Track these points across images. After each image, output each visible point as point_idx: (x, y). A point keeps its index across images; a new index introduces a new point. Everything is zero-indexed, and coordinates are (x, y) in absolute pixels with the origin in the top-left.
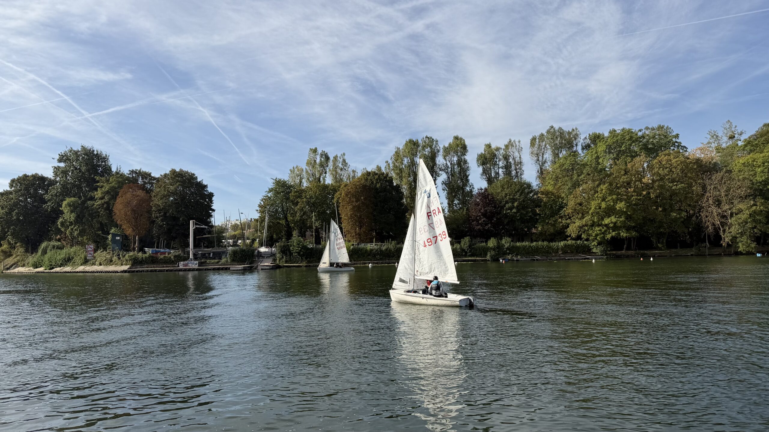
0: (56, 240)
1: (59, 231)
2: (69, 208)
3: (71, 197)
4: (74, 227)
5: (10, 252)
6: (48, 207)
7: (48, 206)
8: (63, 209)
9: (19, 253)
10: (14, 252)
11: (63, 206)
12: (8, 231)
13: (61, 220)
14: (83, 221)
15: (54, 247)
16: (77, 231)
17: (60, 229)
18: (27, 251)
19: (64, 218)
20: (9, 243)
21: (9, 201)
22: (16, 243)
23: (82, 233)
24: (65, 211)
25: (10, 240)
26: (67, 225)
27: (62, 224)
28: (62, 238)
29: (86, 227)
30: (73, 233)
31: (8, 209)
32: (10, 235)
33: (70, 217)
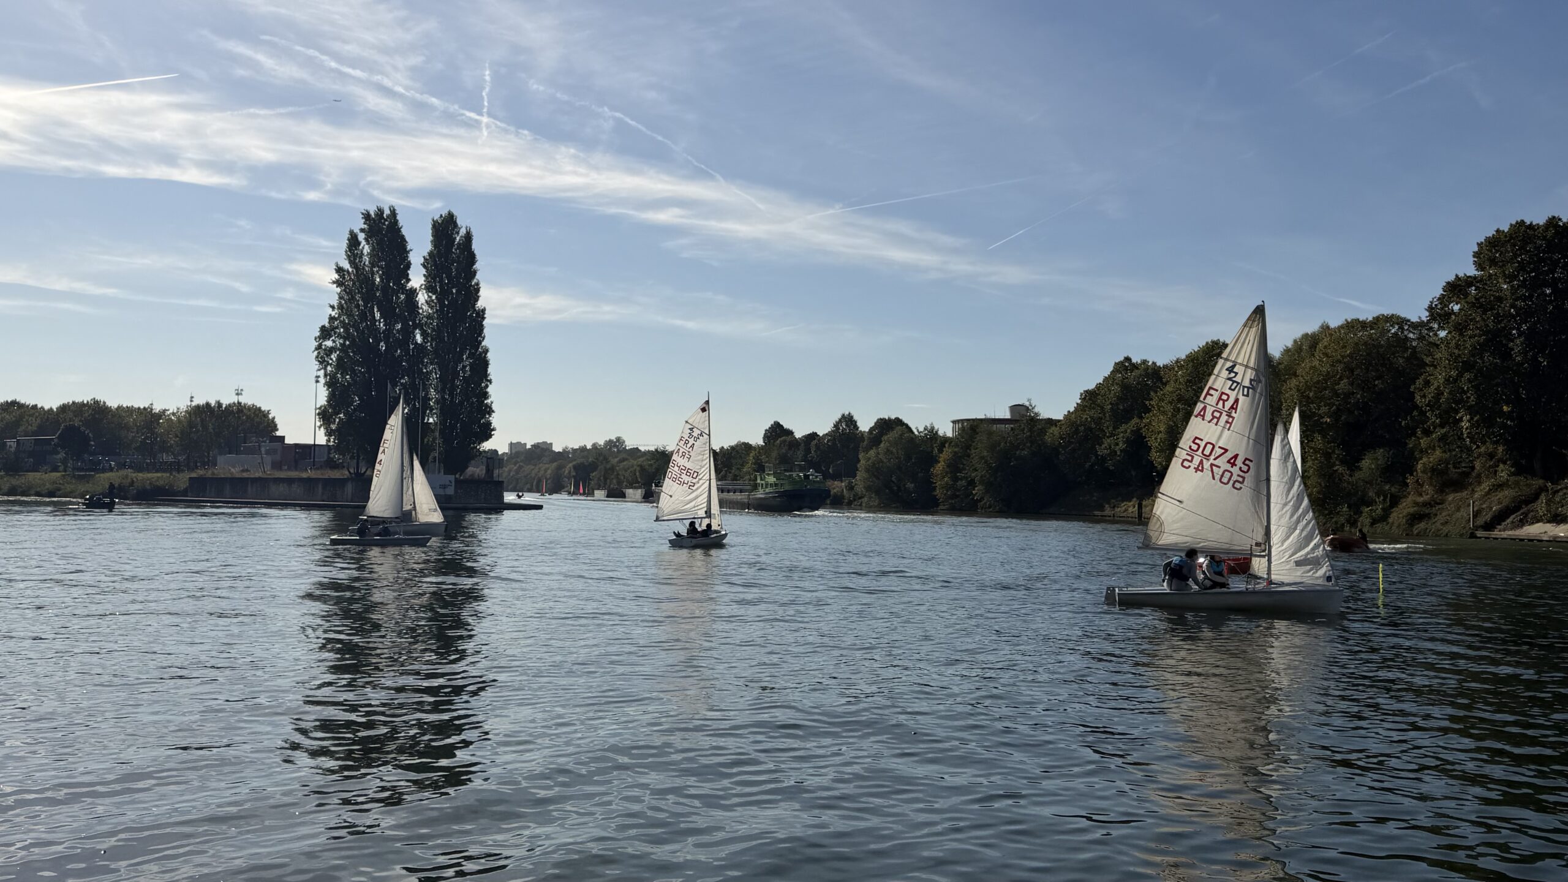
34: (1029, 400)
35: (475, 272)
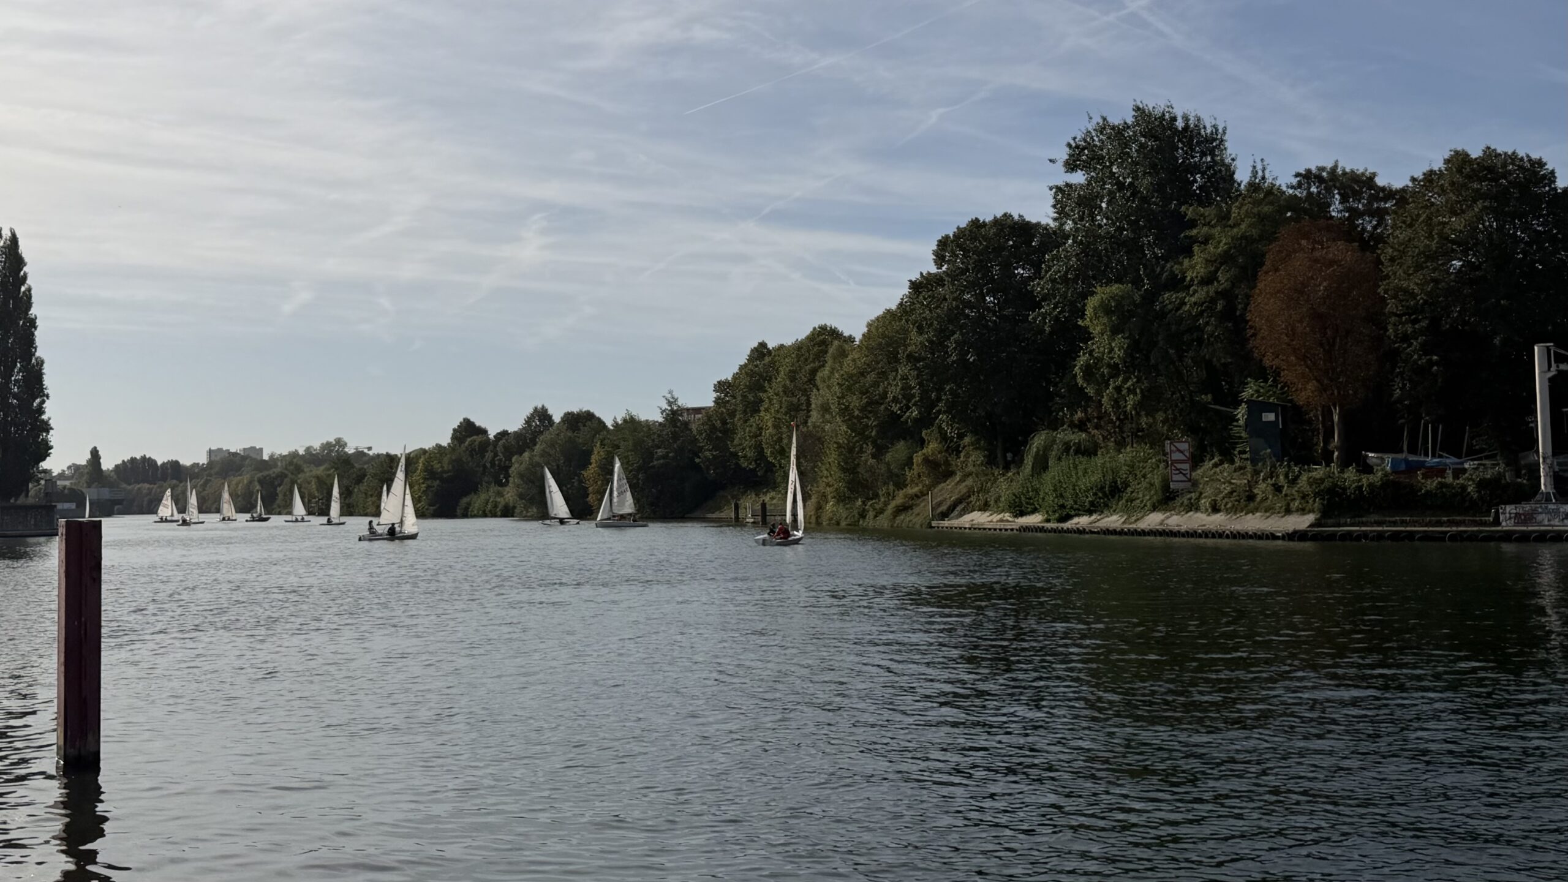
0: (1072, 425)
1: (1078, 397)
2: (1105, 320)
3: (1109, 282)
4: (1125, 381)
5: (947, 463)
6: (1044, 318)
7: (1044, 316)
8: (1087, 322)
9: (970, 468)
10: (956, 462)
11: (1089, 312)
12: (939, 399)
13: (1083, 359)
14: (1153, 361)
15: (1067, 447)
16: (1135, 394)
17: (1082, 389)
18: (991, 461)
19: (1091, 353)
20: (944, 437)
21: (936, 308)
22: (961, 436)
23: (1150, 401)
24: (1096, 330)
25: (944, 425)
26: (1103, 375)
27: (1088, 371)
28: (1089, 420)
29: (1161, 380)
30: (1122, 403)
31: (935, 330)
32: (945, 412)
33: (1111, 350)
34: (670, 392)
35: (25, 277)
